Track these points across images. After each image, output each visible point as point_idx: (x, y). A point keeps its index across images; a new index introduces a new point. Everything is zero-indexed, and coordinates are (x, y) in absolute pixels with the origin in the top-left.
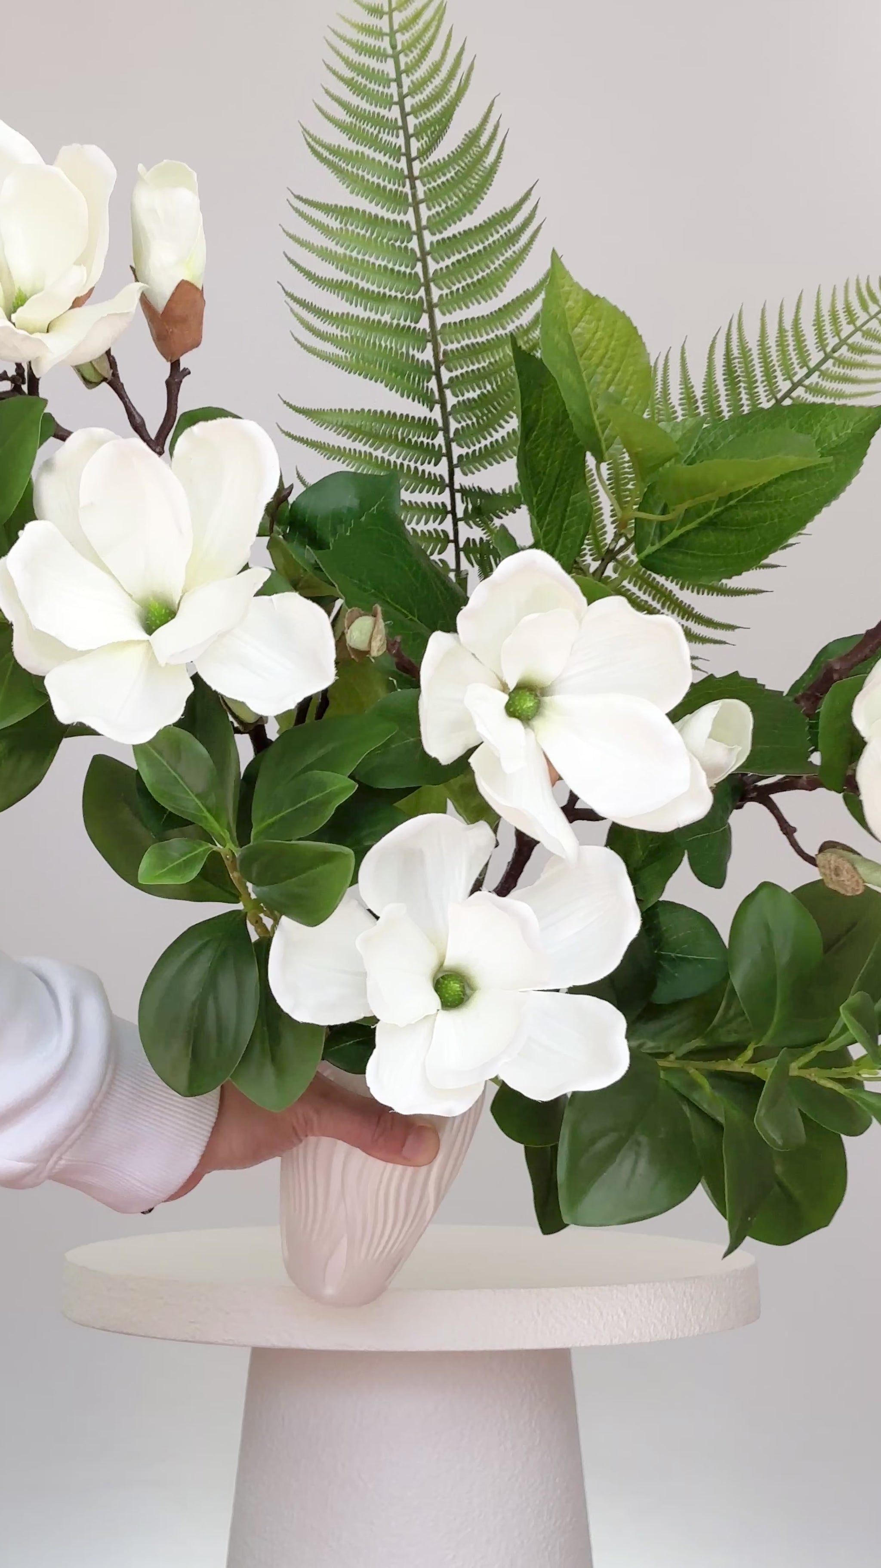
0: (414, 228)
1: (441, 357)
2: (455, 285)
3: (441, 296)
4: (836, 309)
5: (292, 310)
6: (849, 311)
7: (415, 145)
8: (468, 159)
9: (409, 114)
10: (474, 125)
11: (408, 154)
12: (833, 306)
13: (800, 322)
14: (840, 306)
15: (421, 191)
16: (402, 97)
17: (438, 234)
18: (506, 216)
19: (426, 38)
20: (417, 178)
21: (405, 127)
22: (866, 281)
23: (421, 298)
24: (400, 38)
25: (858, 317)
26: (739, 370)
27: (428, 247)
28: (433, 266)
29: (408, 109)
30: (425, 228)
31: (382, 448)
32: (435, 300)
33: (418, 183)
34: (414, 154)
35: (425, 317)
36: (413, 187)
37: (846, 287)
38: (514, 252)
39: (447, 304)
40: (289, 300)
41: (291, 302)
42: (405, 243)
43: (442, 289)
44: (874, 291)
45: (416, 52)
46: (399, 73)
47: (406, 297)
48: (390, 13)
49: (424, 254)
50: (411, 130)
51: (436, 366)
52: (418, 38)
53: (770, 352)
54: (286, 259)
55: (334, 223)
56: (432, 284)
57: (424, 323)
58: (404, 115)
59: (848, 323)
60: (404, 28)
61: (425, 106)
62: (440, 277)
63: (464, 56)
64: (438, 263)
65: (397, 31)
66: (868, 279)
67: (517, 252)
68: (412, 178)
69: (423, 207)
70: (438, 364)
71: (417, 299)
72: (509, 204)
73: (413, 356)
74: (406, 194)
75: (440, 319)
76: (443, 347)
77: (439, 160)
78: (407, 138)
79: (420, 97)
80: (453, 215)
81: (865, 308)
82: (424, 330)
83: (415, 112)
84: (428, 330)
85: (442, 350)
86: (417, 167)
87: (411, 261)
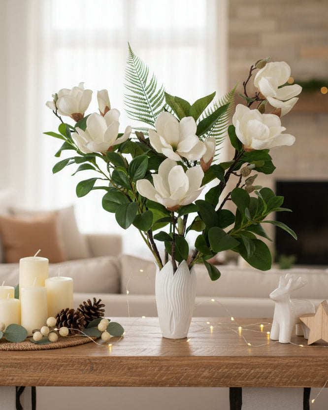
0: (146, 98)
2: (155, 106)
3: (153, 108)
5: (127, 112)
7: (143, 86)
8: (152, 84)
15: (146, 92)
16: (140, 79)
17: (150, 98)
19: (141, 68)
21: (141, 83)
23: (150, 110)
24: (138, 70)
28: (151, 104)
30: (148, 98)
32: (152, 110)
35: (151, 113)
36: (144, 92)
60: (138, 68)
61: (143, 79)
62: (152, 106)
63: (147, 68)
69: (147, 95)
73: (150, 119)
75: (154, 112)
77: (147, 86)
80: (152, 94)
82: (151, 115)
83: (142, 81)
86: (144, 89)
87: (146, 104)
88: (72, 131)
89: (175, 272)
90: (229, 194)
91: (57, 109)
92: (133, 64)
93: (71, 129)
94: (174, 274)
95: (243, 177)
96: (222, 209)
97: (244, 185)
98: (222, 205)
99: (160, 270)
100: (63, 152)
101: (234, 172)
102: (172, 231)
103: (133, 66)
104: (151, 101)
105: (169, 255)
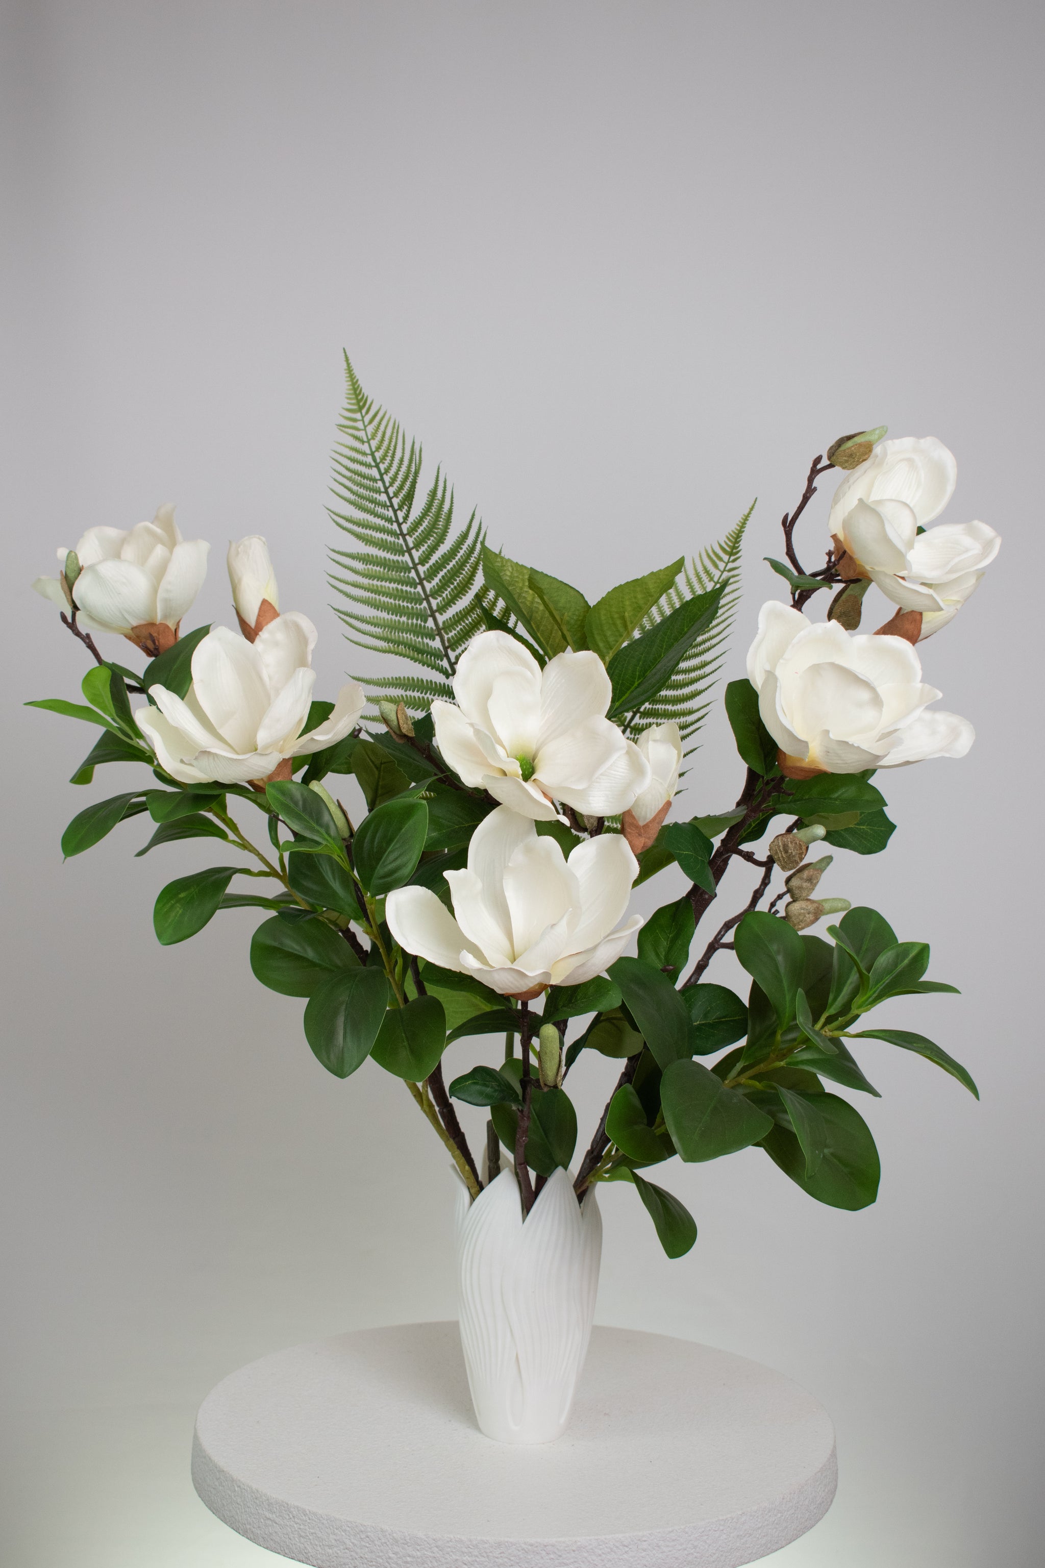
0: (411, 565)
1: (447, 644)
2: (444, 593)
3: (438, 603)
4: (698, 572)
5: (339, 617)
6: (707, 572)
7: (401, 515)
8: (434, 510)
9: (393, 497)
10: (431, 486)
11: (397, 521)
12: (696, 570)
13: (677, 585)
14: (700, 569)
15: (410, 541)
16: (386, 489)
17: (426, 564)
18: (465, 536)
19: (392, 448)
20: (406, 535)
21: (392, 506)
22: (710, 549)
23: (425, 607)
24: (378, 455)
25: (714, 575)
26: (647, 625)
27: (422, 576)
28: (428, 586)
29: (391, 495)
30: (418, 564)
31: (421, 709)
32: (435, 607)
33: (407, 537)
34: (401, 520)
35: (430, 620)
36: (405, 540)
37: (700, 556)
38: (475, 557)
39: (442, 609)
40: (337, 613)
41: (339, 614)
42: (407, 574)
43: (436, 599)
44: (718, 553)
45: (389, 459)
46: (381, 475)
47: (415, 607)
48: (368, 442)
49: (421, 580)
50: (396, 507)
51: (444, 651)
52: (387, 452)
53: (664, 609)
54: (330, 586)
55: (359, 566)
56: (430, 598)
57: (430, 623)
58: (390, 499)
59: (710, 581)
60: (378, 449)
61: (401, 488)
62: (435, 593)
63: (415, 447)
64: (430, 582)
65: (375, 451)
66: (712, 547)
67: (477, 557)
68: (404, 536)
69: (414, 552)
70: (446, 648)
71: (423, 608)
72: (464, 528)
73: (427, 644)
74: (402, 545)
75: (441, 619)
76: (446, 637)
77: (416, 518)
78: (395, 511)
79: (397, 484)
80: (433, 549)
81: (716, 566)
82: (432, 628)
83: (396, 495)
84: (434, 628)
85: (446, 639)
86: (405, 528)
87: (413, 584)
88: (132, 689)
89: (528, 1212)
90: (727, 926)
91: (75, 608)
92: (361, 434)
93: (128, 681)
94: (524, 1221)
95: (776, 868)
96: (702, 981)
97: (780, 897)
98: (701, 967)
99: (473, 1198)
100: (101, 770)
101: (745, 847)
102: (518, 1054)
103: (357, 438)
104: (430, 575)
105: (503, 1148)
